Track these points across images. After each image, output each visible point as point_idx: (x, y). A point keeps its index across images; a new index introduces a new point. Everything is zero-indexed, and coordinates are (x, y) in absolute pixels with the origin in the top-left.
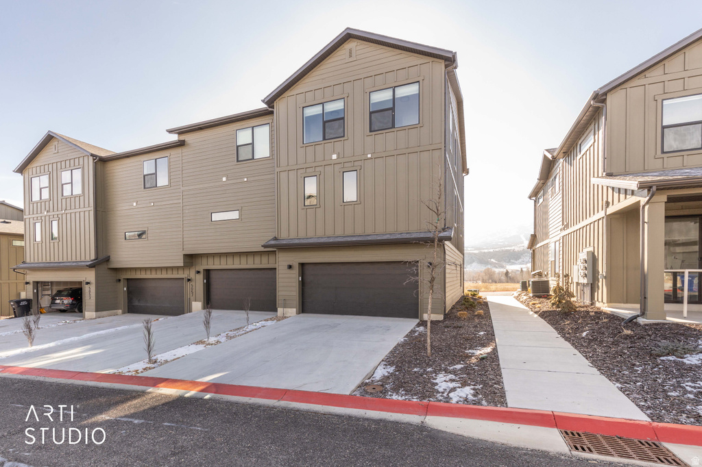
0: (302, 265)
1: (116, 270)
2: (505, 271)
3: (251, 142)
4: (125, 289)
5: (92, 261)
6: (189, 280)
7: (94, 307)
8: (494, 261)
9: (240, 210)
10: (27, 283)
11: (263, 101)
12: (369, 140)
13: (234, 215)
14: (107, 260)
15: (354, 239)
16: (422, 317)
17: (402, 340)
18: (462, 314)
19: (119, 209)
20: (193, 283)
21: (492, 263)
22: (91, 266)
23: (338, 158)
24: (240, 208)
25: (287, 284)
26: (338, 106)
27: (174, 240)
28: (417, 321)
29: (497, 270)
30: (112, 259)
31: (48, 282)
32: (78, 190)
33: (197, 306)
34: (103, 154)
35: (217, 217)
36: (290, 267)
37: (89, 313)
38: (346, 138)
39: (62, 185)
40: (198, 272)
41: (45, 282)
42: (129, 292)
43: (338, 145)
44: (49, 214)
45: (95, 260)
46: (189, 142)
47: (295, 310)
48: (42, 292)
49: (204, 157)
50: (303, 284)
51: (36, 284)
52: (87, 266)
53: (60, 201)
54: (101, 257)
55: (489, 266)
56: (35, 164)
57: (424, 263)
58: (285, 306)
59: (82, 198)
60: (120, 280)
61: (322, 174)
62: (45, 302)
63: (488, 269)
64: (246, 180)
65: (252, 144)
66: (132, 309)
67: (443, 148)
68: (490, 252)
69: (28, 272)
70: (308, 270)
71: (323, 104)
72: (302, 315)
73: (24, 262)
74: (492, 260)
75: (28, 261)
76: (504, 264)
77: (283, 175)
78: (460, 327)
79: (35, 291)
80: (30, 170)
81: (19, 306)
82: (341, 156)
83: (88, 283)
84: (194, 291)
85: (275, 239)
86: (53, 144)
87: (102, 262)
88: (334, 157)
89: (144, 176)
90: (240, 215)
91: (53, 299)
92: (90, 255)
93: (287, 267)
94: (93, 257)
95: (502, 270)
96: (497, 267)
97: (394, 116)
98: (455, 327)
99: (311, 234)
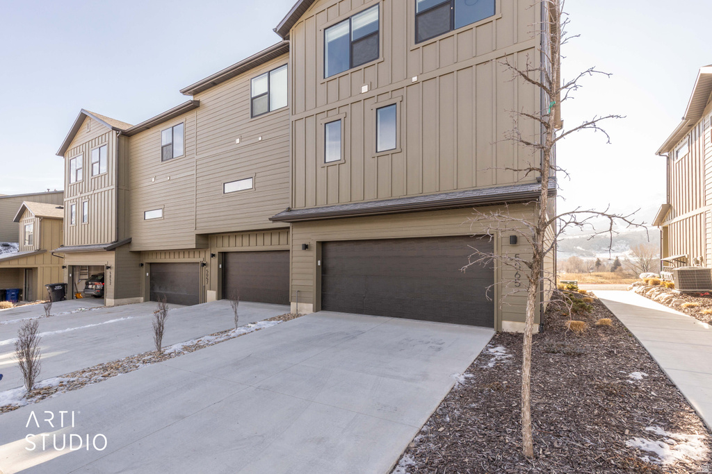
0: (323, 245)
1: (140, 253)
2: (595, 260)
3: (267, 91)
4: (147, 274)
5: (112, 243)
6: (204, 265)
7: (113, 294)
8: (581, 249)
9: (254, 178)
10: (64, 267)
11: (275, 30)
12: (415, 57)
13: (247, 184)
14: (129, 242)
15: (390, 204)
16: (499, 326)
17: (462, 379)
18: (576, 325)
19: (142, 186)
20: (208, 268)
21: (577, 251)
22: (110, 249)
23: (370, 89)
24: (253, 175)
25: (303, 270)
26: (370, 17)
27: (187, 218)
28: (491, 332)
29: (585, 259)
30: (133, 241)
31: (86, 266)
32: (104, 169)
33: (212, 295)
34: (125, 128)
35: (230, 188)
36: (306, 247)
37: (110, 301)
38: (381, 59)
39: (93, 164)
40: (213, 255)
41: (82, 266)
42: (152, 278)
43: (371, 72)
44: (82, 195)
45: (115, 242)
46: (204, 102)
47: (311, 306)
48: (79, 277)
49: (218, 118)
50: (323, 271)
51: (73, 268)
52: (105, 248)
53: (90, 180)
54: (122, 239)
55: (575, 255)
56: (73, 145)
57: (502, 237)
58: (299, 300)
59: (107, 176)
60: (142, 265)
61: (349, 116)
62: (81, 287)
63: (574, 257)
64: (260, 139)
65: (268, 93)
66: (153, 297)
67: (538, 46)
68: (575, 239)
69: (66, 256)
70: (332, 251)
71: (349, 18)
72: (321, 313)
73: (62, 246)
74: (578, 248)
75: (66, 245)
76: (593, 252)
77: (300, 125)
78: (579, 355)
79: (71, 275)
80: (70, 152)
81: (53, 290)
82: (375, 86)
83: (108, 268)
84: (209, 277)
85: (289, 210)
86: (87, 121)
87: (122, 244)
88: (365, 89)
89: (162, 148)
90: (254, 184)
91: (87, 284)
92: (110, 237)
93: (301, 247)
94: (114, 240)
95: (591, 259)
96: (583, 256)
97: (452, 12)
98: (568, 354)
99: (333, 200)
